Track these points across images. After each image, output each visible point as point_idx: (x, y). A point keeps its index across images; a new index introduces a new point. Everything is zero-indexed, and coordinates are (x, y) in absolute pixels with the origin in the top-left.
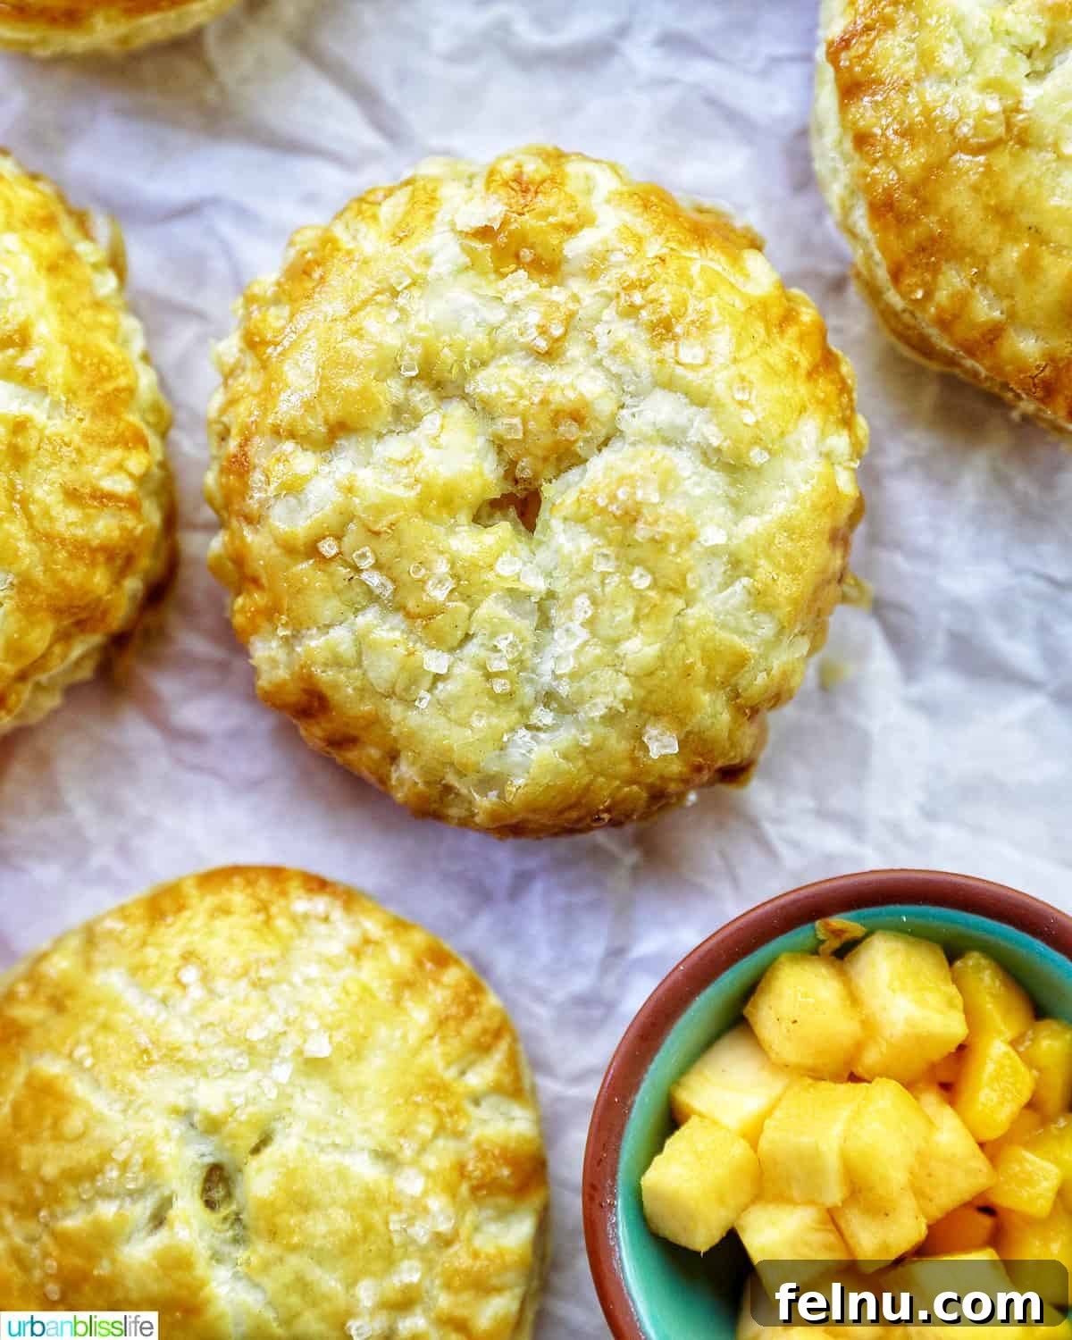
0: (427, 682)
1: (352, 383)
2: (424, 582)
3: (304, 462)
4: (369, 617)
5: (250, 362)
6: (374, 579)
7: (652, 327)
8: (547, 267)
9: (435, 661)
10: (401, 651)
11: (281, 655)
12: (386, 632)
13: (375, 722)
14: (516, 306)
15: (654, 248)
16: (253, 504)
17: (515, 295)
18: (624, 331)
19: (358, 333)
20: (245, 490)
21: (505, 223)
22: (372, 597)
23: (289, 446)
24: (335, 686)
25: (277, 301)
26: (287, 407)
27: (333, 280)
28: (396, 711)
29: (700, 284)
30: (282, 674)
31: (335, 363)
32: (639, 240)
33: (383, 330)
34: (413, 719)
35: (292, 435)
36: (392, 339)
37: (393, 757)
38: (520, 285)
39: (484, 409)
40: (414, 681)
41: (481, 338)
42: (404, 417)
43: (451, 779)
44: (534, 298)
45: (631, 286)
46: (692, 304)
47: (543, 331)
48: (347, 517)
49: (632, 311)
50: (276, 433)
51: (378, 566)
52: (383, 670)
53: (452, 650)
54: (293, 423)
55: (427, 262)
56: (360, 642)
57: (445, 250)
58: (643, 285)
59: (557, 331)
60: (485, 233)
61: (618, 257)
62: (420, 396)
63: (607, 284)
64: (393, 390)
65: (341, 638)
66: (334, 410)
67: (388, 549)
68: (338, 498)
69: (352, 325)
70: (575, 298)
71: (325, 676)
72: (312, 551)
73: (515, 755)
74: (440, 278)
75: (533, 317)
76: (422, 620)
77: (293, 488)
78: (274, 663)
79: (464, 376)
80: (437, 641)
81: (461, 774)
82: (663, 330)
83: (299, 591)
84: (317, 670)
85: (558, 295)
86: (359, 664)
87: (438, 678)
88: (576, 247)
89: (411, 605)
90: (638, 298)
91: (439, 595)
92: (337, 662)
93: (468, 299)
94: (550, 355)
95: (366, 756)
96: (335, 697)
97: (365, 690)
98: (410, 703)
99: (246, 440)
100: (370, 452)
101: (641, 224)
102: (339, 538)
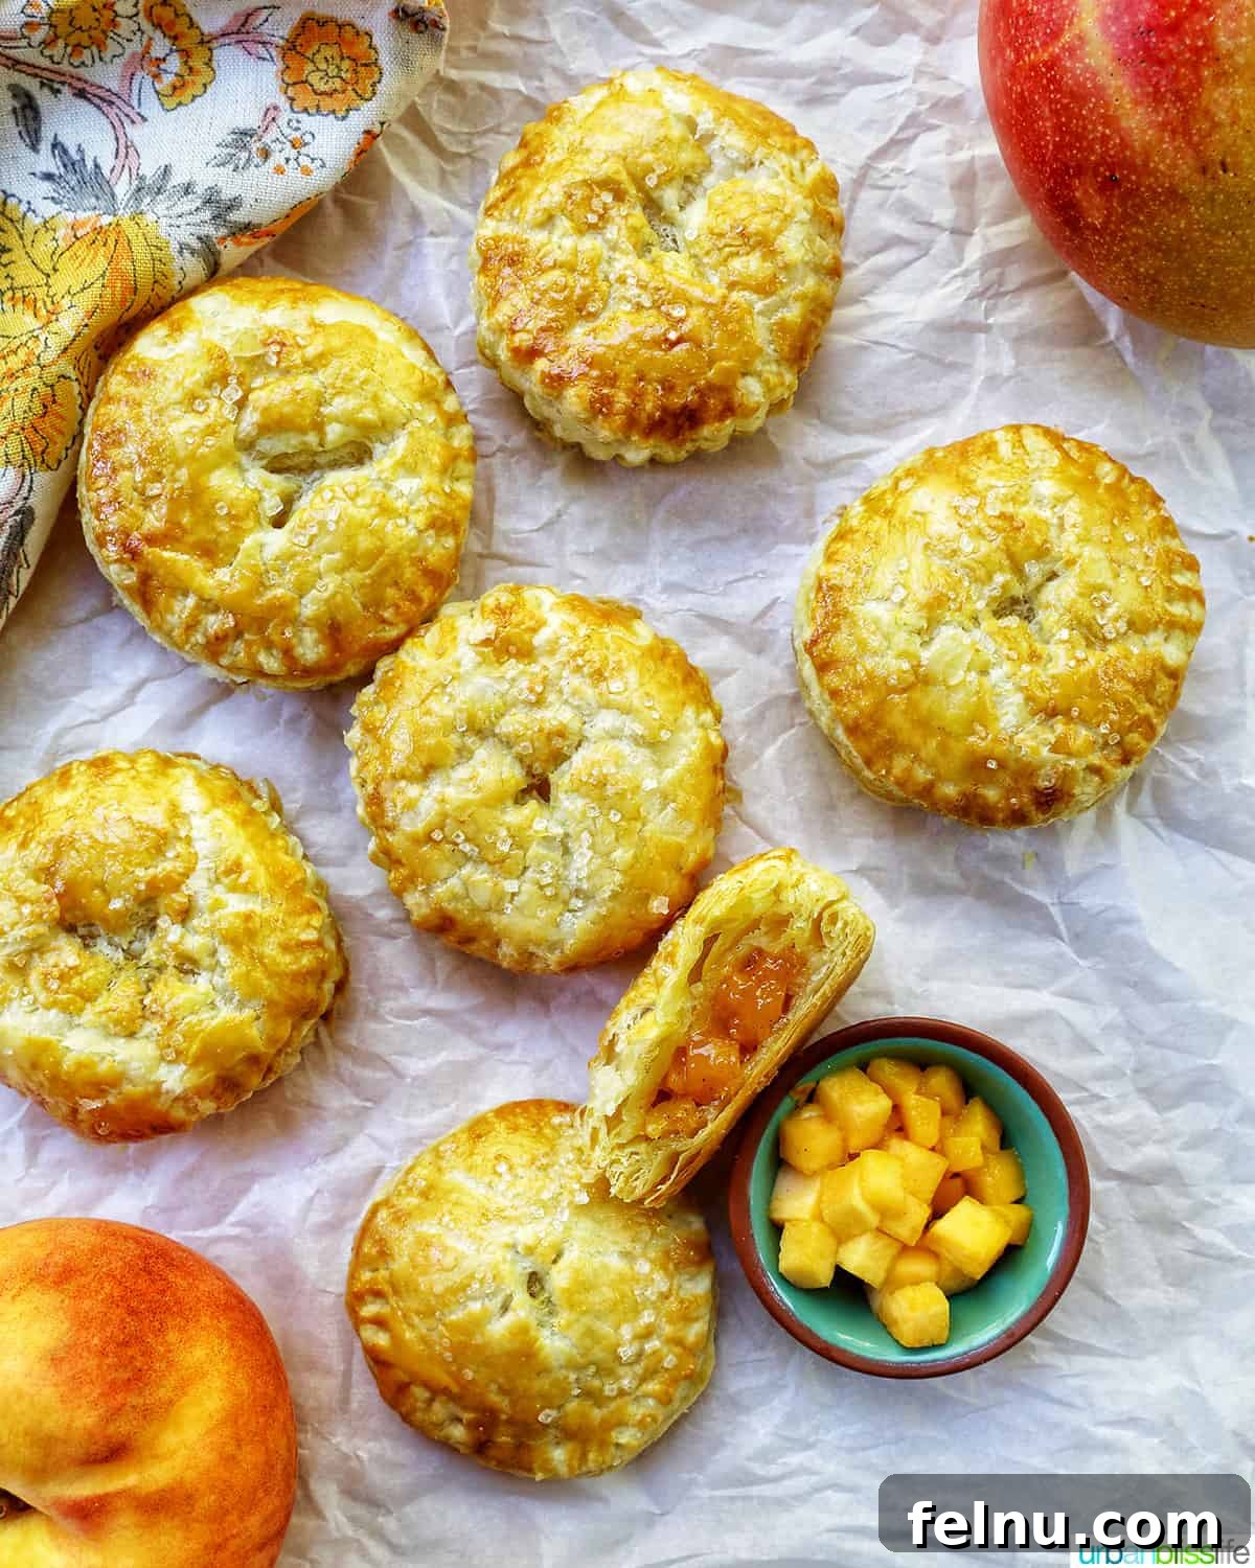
0: (508, 898)
1: (431, 741)
2: (494, 843)
3: (413, 791)
4: (467, 870)
5: (369, 739)
6: (467, 848)
7: (591, 676)
8: (526, 653)
9: (510, 886)
10: (490, 884)
11: (422, 900)
12: (480, 876)
13: (484, 926)
14: (514, 680)
15: (583, 631)
16: (389, 820)
17: (511, 674)
18: (576, 681)
19: (428, 713)
20: (382, 813)
21: (497, 634)
22: (467, 858)
23: (403, 783)
24: (458, 911)
25: (377, 703)
26: (397, 762)
27: (407, 685)
28: (494, 918)
29: (612, 646)
30: (425, 911)
31: (419, 733)
32: (573, 628)
33: (442, 708)
34: (504, 920)
35: (403, 777)
36: (449, 712)
37: (497, 943)
38: (512, 668)
39: (508, 743)
40: (501, 899)
41: (499, 702)
42: (464, 754)
43: (532, 949)
44: (523, 673)
45: (574, 656)
46: (612, 659)
47: (531, 690)
48: (445, 816)
49: (579, 668)
50: (394, 777)
51: (467, 840)
52: (481, 897)
53: (518, 878)
54: (403, 769)
55: (458, 664)
56: (465, 884)
57: (468, 657)
58: (581, 654)
59: (539, 689)
60: (487, 642)
61: (564, 640)
62: (470, 740)
63: (561, 656)
64: (454, 739)
65: (454, 883)
66: (424, 759)
67: (471, 829)
68: (436, 807)
69: (424, 709)
70: (545, 668)
71: (450, 907)
72: (429, 839)
73: (566, 927)
74: (467, 672)
75: (524, 684)
76: (499, 864)
77: (411, 806)
78: (419, 905)
79: (493, 724)
80: (509, 875)
81: (538, 945)
82: (599, 676)
83: (425, 862)
84: (445, 905)
85: (535, 668)
86: (468, 896)
87: (513, 894)
88: (539, 640)
89: (491, 858)
90: (580, 661)
91: (505, 849)
92: (455, 897)
93: (486, 681)
94: (539, 702)
95: (480, 948)
96: (459, 917)
97: (475, 910)
98: (501, 912)
99: (378, 785)
100: (449, 778)
101: (573, 619)
102: (442, 829)
